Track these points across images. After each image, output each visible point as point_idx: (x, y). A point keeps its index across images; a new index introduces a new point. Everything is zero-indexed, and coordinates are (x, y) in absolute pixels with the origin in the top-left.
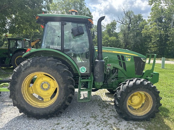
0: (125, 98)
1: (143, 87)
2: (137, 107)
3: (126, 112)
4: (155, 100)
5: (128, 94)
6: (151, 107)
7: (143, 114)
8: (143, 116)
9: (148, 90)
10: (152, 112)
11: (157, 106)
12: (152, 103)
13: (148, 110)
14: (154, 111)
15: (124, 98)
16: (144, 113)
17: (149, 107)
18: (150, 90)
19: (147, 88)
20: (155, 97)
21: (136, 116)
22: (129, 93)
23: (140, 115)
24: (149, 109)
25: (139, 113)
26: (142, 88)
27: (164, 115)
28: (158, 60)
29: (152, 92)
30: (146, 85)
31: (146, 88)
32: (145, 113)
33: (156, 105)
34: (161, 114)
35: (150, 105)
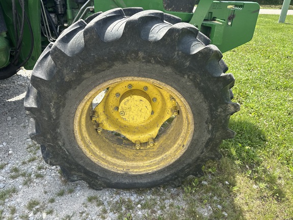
0: (57, 109)
1: (141, 54)
2: (143, 137)
3: (77, 165)
4: (207, 116)
5: (70, 92)
6: (187, 143)
7: (155, 168)
8: (154, 173)
9: (168, 70)
10: (190, 161)
11: (210, 140)
12: (192, 127)
13: (174, 152)
14: (198, 158)
15: (53, 111)
16: (159, 163)
17: (179, 142)
18: (180, 69)
19: (166, 62)
20: (205, 106)
21: (126, 175)
22: (69, 85)
23: (142, 171)
24: (177, 150)
25: (141, 164)
26: (136, 58)
27: (243, 159)
28: (276, 8)
29: (193, 80)
30: (157, 43)
31: (158, 62)
32: (163, 165)
33: (209, 136)
34: (234, 153)
35: (182, 134)
